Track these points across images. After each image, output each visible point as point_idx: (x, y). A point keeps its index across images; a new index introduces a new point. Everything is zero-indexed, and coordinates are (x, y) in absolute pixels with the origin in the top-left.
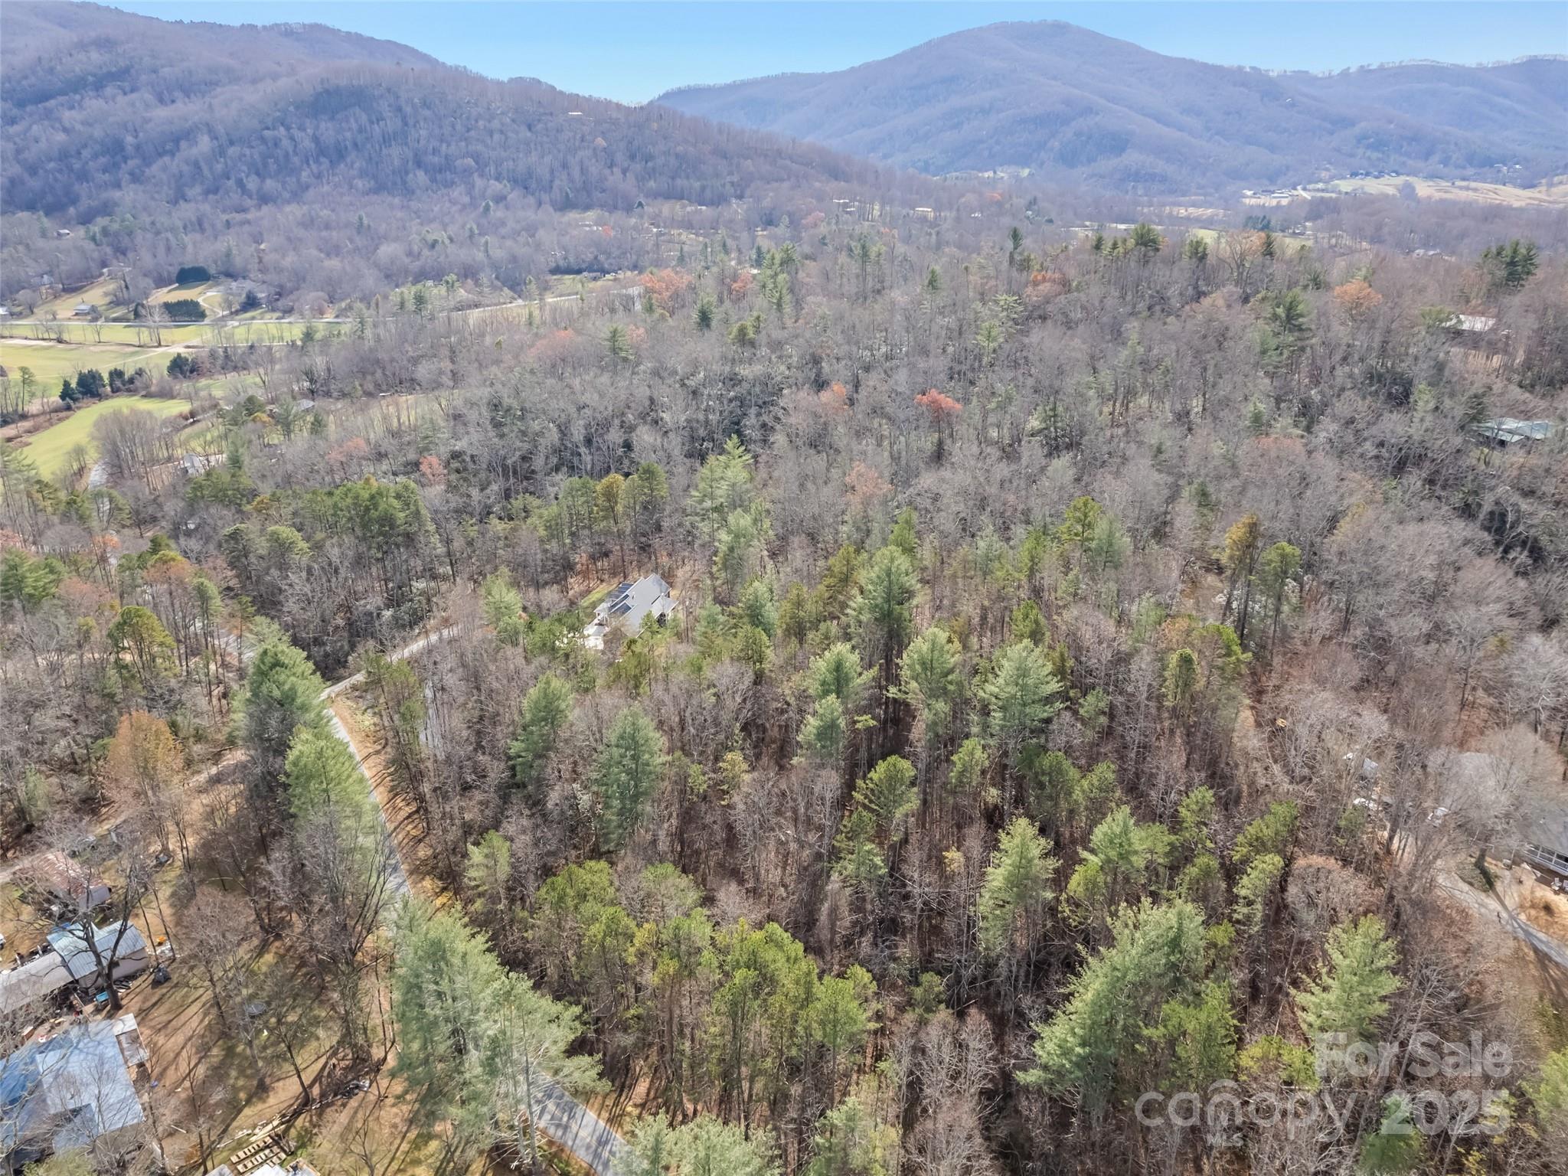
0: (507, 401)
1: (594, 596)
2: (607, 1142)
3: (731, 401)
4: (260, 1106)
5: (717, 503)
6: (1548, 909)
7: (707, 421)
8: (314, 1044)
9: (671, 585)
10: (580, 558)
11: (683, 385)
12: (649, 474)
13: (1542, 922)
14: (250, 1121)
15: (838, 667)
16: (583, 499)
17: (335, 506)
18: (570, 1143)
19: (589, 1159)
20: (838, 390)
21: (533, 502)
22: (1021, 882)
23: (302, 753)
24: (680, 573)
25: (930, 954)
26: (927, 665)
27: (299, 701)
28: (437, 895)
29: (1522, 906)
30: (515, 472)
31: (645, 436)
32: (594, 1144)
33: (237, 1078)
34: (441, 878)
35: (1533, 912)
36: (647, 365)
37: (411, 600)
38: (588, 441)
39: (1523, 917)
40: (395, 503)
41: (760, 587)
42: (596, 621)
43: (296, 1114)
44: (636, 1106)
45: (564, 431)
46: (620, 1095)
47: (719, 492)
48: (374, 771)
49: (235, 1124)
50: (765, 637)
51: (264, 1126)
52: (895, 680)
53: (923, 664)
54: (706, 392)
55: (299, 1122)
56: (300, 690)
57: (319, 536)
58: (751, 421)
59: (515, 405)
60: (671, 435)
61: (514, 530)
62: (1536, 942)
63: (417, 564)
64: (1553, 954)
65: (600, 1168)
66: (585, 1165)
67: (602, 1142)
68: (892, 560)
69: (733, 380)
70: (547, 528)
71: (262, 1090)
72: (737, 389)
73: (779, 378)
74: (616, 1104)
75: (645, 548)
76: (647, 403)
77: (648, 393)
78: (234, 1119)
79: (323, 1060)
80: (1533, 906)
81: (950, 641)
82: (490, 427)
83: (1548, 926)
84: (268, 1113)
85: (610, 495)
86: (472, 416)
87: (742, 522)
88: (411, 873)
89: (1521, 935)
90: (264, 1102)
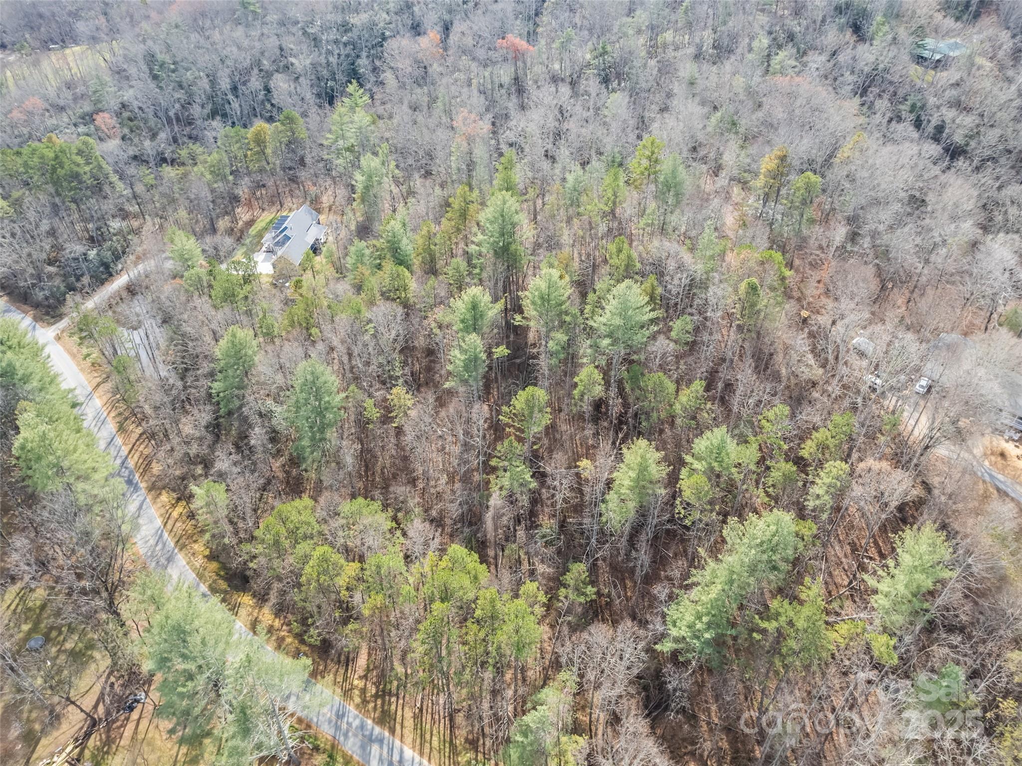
0: (160, 57)
1: (259, 225)
2: (343, 715)
3: (345, 45)
4: (55, 734)
5: (348, 144)
6: (1003, 455)
7: (328, 64)
8: (93, 666)
9: (319, 211)
10: (243, 191)
11: (305, 33)
12: (290, 120)
13: (1000, 466)
14: (49, 750)
15: (474, 306)
16: (238, 145)
17: (26, 164)
18: (315, 720)
19: (332, 731)
20: (433, 35)
21: (197, 148)
22: (641, 484)
23: (26, 439)
24: (325, 199)
25: (564, 521)
26: (545, 299)
27: (20, 373)
28: (174, 506)
29: (985, 454)
30: (178, 120)
31: (281, 84)
32: (334, 718)
33: (30, 712)
34: (174, 490)
35: (993, 458)
36: (272, 17)
37: (111, 240)
38: (234, 89)
39: (987, 463)
40: (79, 159)
41: (395, 225)
42: (264, 249)
43: (88, 735)
44: (360, 678)
45: (213, 83)
46: (347, 670)
47: (348, 134)
48: (105, 399)
49: (35, 756)
50: (407, 273)
51: (60, 753)
52: (519, 310)
53: (542, 298)
54: (324, 38)
55: (92, 743)
56: (18, 365)
57: (16, 194)
58: (363, 63)
59: (168, 59)
60: (301, 79)
61: (185, 175)
62: (997, 483)
63: (108, 206)
64: (1009, 491)
65: (342, 739)
66: (330, 738)
67: (340, 716)
68: (504, 203)
69: (346, 28)
70: (212, 172)
71: (55, 718)
72: (349, 34)
73: (382, 25)
74: (345, 679)
75: (294, 180)
76: (278, 52)
77: (278, 43)
78: (33, 752)
79: (103, 679)
80: (992, 454)
81: (561, 277)
82: (149, 81)
83: (1002, 470)
84: (62, 739)
85: (259, 141)
86: (133, 71)
87: (373, 164)
88: (150, 490)
89: (987, 478)
90: (58, 729)
